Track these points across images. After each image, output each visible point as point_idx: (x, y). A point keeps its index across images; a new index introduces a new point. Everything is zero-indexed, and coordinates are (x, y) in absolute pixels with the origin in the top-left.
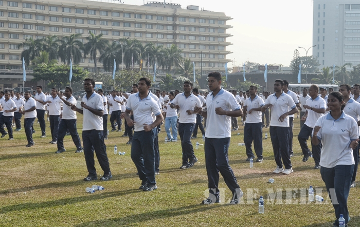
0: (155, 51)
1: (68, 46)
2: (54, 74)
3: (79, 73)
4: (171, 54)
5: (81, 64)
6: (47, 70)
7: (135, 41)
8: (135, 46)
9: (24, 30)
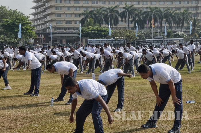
0: (171, 15)
1: (109, 14)
2: (90, 33)
3: (106, 32)
4: (183, 15)
5: (118, 25)
6: (85, 31)
7: (156, 8)
8: (157, 11)
9: (92, 5)
